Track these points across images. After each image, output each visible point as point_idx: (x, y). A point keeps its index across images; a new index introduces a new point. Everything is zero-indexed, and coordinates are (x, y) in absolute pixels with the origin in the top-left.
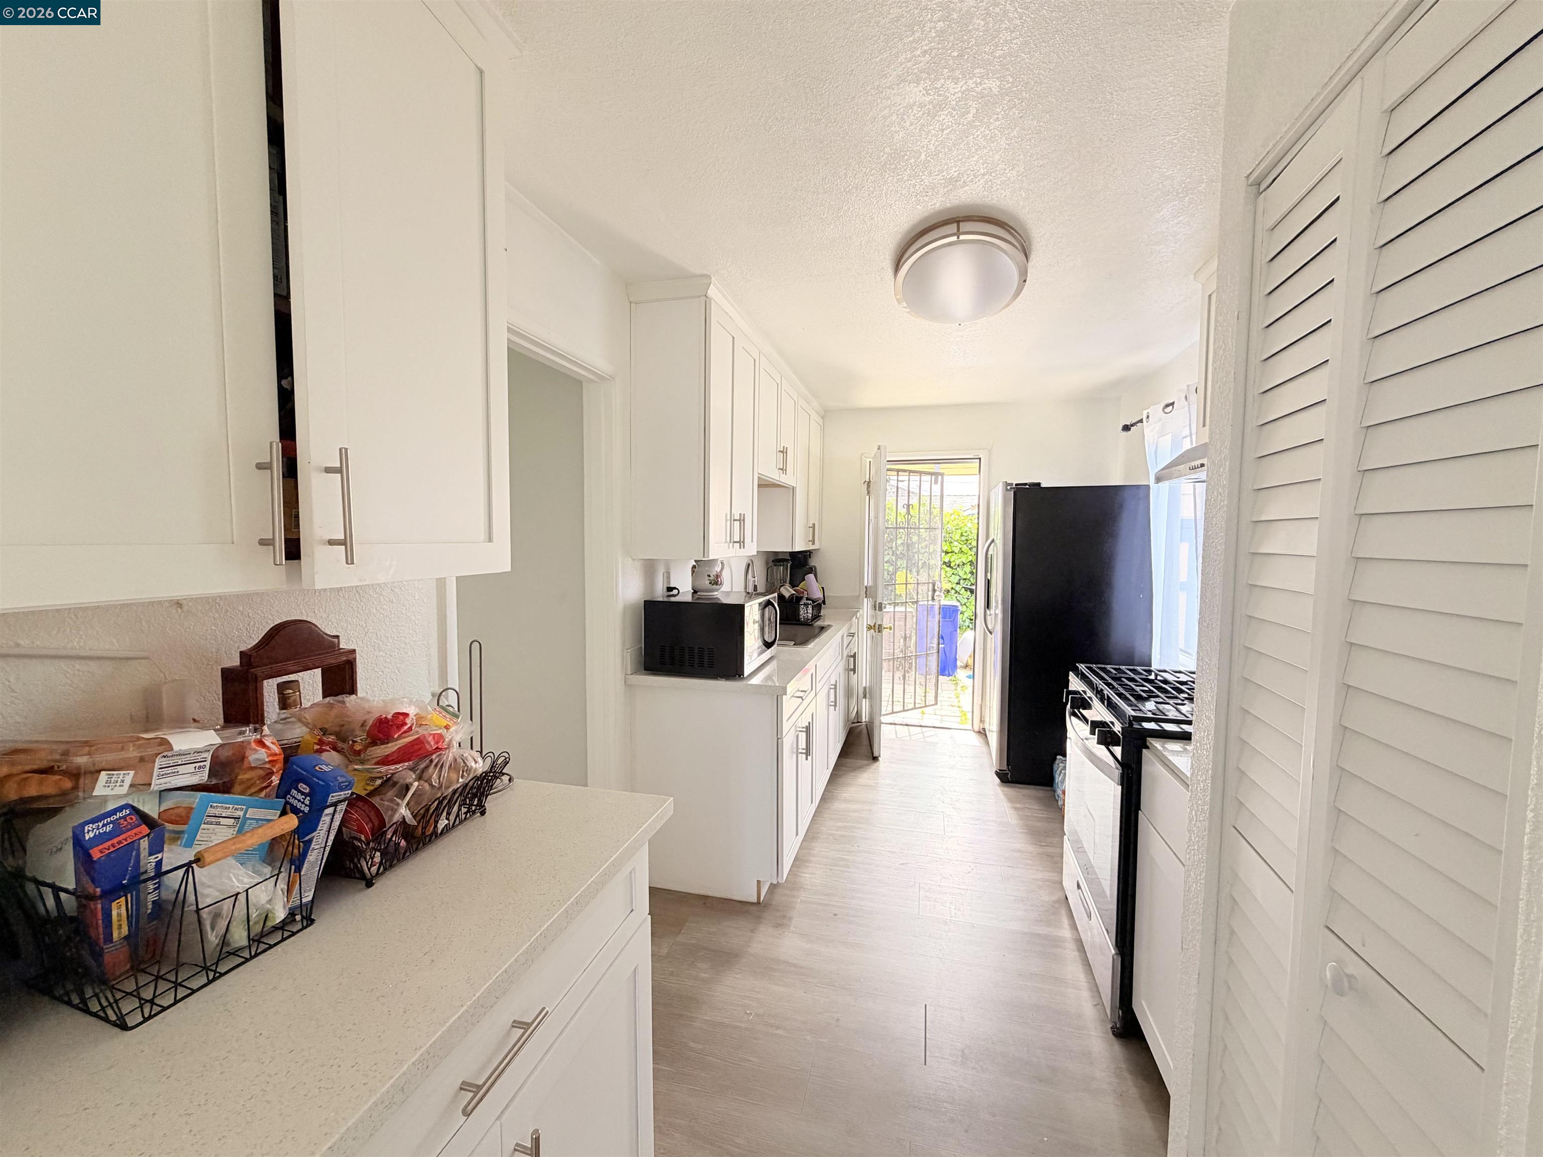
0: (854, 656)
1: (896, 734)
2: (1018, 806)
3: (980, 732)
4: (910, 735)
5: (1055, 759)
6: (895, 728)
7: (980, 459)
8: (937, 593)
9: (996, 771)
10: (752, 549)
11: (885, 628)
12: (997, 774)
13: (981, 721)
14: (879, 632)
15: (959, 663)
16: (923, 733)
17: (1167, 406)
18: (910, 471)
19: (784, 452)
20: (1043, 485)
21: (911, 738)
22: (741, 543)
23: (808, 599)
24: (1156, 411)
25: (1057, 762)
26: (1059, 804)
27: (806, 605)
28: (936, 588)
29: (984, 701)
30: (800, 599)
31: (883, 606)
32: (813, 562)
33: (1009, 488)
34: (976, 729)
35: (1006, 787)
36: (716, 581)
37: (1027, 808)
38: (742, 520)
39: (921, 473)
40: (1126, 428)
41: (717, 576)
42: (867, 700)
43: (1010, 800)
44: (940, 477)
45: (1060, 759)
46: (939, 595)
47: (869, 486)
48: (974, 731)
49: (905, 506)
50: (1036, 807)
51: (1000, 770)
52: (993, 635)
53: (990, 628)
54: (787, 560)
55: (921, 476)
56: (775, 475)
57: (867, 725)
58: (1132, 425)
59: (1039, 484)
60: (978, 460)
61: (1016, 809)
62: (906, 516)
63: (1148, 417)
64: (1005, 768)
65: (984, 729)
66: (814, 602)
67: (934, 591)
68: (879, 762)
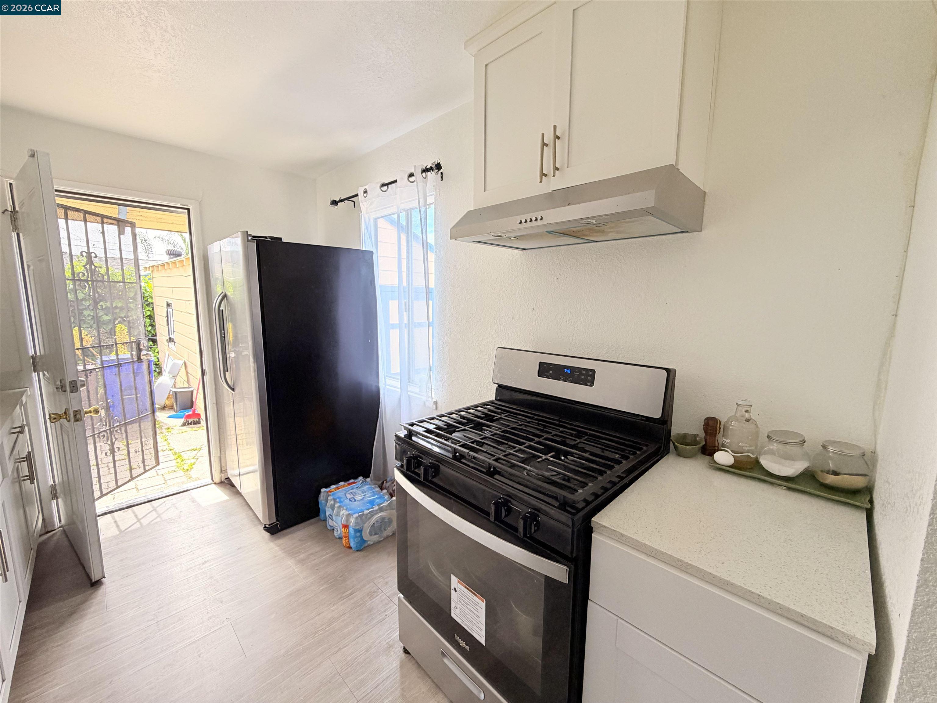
0: (27, 458)
1: (118, 526)
2: (302, 556)
3: (221, 483)
4: (139, 520)
5: (319, 492)
6: (113, 518)
7: (188, 210)
8: (144, 352)
9: (265, 527)
11: (86, 413)
12: (266, 529)
13: (222, 471)
14: (77, 420)
15: (157, 406)
16: (155, 510)
17: (383, 185)
18: (86, 212)
20: (283, 240)
21: (141, 524)
24: (374, 188)
25: (322, 495)
26: (335, 534)
28: (142, 347)
29: (223, 453)
31: (79, 384)
33: (250, 238)
34: (217, 480)
35: (279, 538)
37: (312, 554)
39: (103, 218)
40: (334, 203)
42: (60, 500)
43: (291, 553)
44: (128, 230)
45: (325, 491)
46: (147, 354)
47: (14, 219)
48: (215, 484)
49: (84, 254)
50: (317, 549)
51: (269, 525)
52: (236, 391)
53: (230, 383)
55: (103, 223)
58: (341, 201)
59: (281, 239)
60: (186, 211)
61: (302, 562)
62: (88, 267)
63: (365, 192)
64: (275, 520)
65: (228, 479)
67: (139, 350)
68: (103, 586)
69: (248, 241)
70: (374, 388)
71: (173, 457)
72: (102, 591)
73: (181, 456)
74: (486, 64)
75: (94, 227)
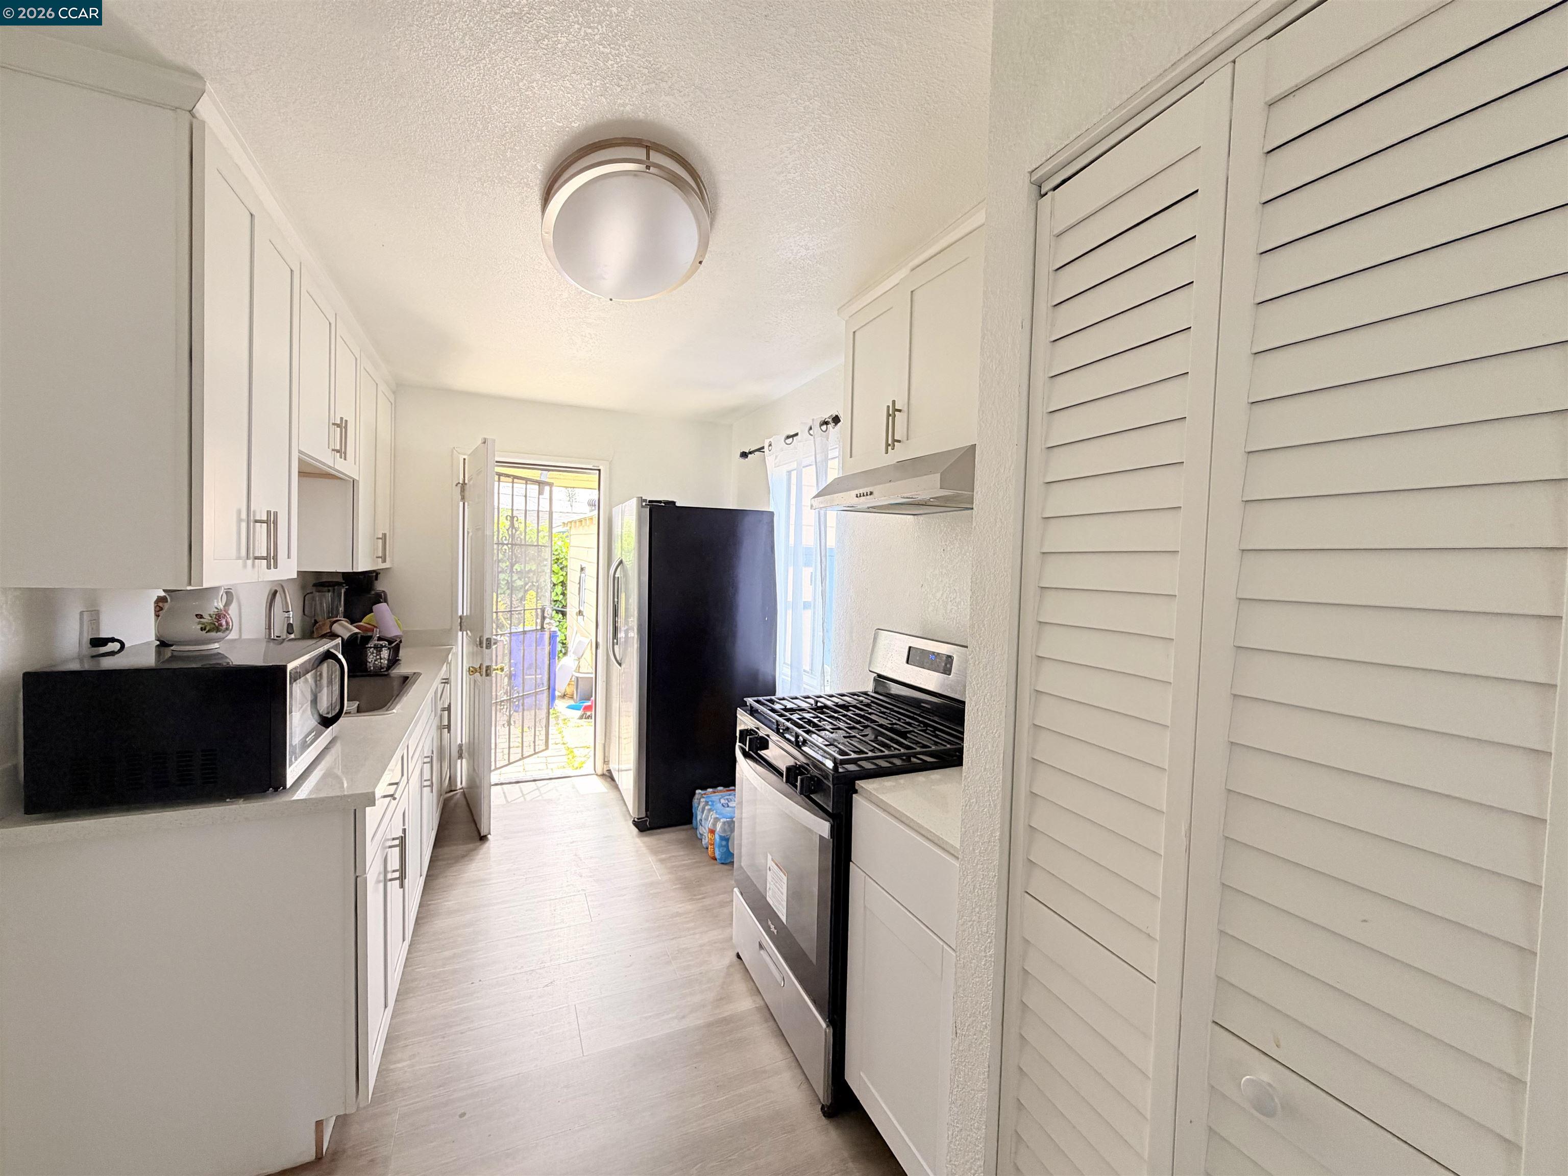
0: (449, 709)
1: (505, 797)
2: (664, 856)
3: (603, 775)
4: (523, 795)
5: (694, 794)
6: (503, 789)
7: (599, 470)
8: (547, 621)
9: (634, 821)
10: (288, 570)
11: (495, 670)
12: (636, 824)
13: (605, 762)
14: (487, 675)
15: (557, 693)
16: (538, 789)
17: (788, 437)
18: (515, 477)
19: (342, 425)
20: (677, 504)
21: (525, 798)
22: (271, 560)
23: (380, 639)
24: (778, 441)
25: (697, 796)
26: (703, 843)
27: (379, 649)
28: (546, 615)
29: (607, 740)
30: (368, 639)
31: (493, 642)
32: (380, 586)
33: (644, 504)
34: (599, 772)
35: (646, 836)
36: (217, 625)
37: (673, 856)
38: (271, 521)
39: (527, 480)
40: (744, 455)
41: (219, 616)
42: (464, 760)
43: (654, 852)
44: (547, 488)
45: (700, 793)
46: (550, 623)
47: (463, 490)
48: (597, 775)
49: (509, 518)
50: (682, 853)
51: (638, 819)
52: (623, 666)
53: (618, 659)
54: (339, 584)
55: (526, 484)
56: (327, 459)
57: (464, 794)
58: (750, 453)
59: (674, 503)
60: (598, 472)
61: (662, 861)
62: (510, 530)
63: (770, 445)
64: (644, 815)
65: (609, 771)
66: (390, 642)
67: (544, 618)
68: (489, 842)
69: (642, 507)
70: (770, 677)
71: (564, 752)
72: (487, 845)
73: (572, 752)
74: (854, 330)
75: (520, 487)
